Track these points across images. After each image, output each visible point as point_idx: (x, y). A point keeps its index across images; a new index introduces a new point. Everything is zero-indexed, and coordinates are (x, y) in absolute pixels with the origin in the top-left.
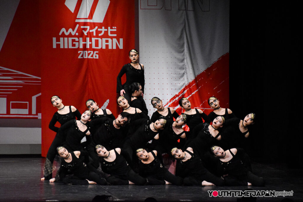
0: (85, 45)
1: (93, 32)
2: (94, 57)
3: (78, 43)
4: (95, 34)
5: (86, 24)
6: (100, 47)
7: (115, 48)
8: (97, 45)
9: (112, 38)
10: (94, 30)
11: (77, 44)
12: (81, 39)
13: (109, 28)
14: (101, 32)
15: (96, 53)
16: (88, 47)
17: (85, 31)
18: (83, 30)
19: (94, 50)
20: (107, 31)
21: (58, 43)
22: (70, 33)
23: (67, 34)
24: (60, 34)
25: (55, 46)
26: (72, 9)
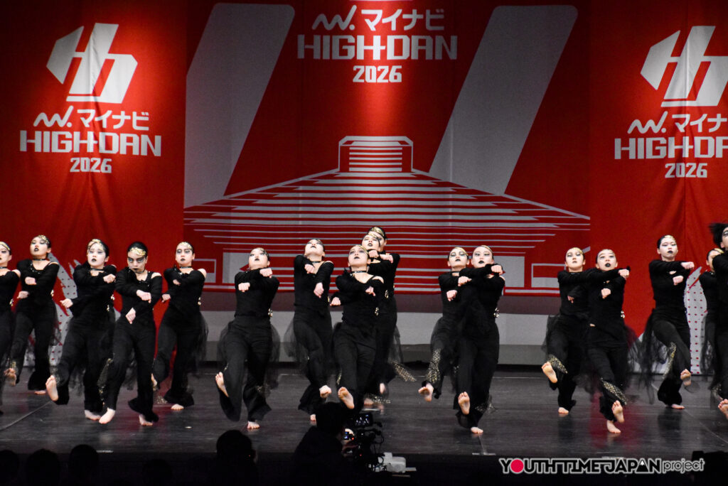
0: (679, 152)
1: (697, 126)
2: (699, 175)
3: (665, 148)
4: (698, 130)
5: (683, 111)
10: (699, 122)
11: (663, 149)
12: (672, 140)
14: (714, 124)
15: (703, 167)
16: (686, 155)
17: (681, 124)
18: (677, 122)
19: (698, 161)
21: (624, 149)
22: (650, 129)
23: (643, 131)
24: (630, 131)
25: (618, 156)
26: (656, 84)
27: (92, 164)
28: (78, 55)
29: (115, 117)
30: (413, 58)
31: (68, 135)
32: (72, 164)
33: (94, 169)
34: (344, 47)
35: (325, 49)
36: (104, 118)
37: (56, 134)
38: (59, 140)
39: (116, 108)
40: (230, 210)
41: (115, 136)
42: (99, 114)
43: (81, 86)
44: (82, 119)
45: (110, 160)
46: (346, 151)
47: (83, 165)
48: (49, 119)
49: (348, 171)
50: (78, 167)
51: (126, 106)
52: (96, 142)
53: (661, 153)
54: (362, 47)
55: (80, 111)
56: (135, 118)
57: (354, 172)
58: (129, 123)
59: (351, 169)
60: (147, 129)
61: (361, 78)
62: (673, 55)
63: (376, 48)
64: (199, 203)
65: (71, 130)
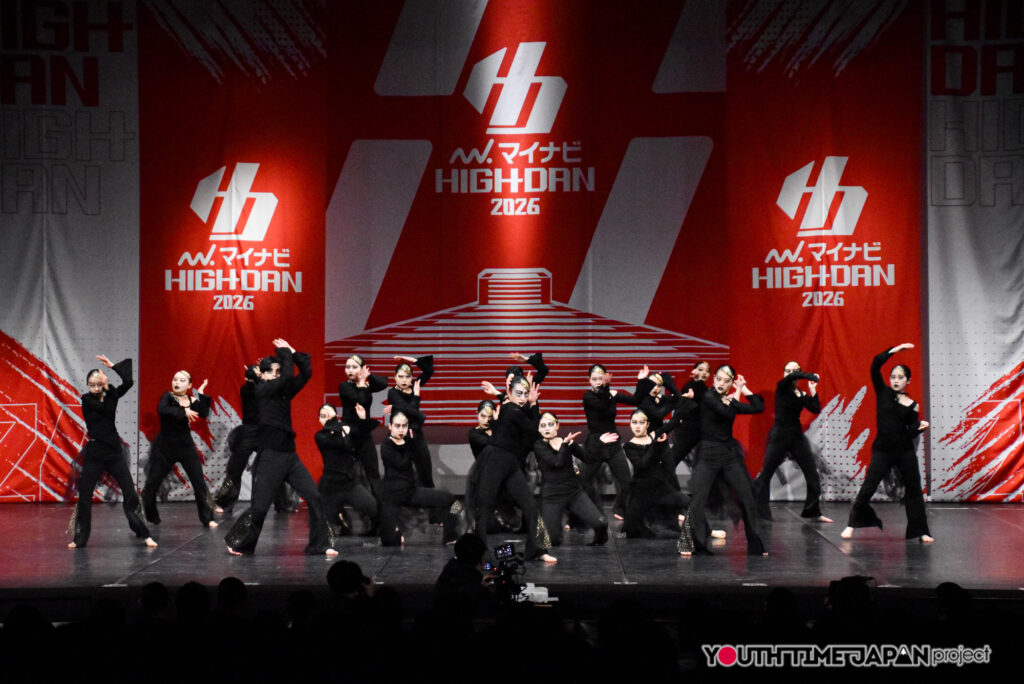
0: (816, 281)
1: (833, 255)
2: (836, 304)
3: (802, 276)
4: (836, 258)
5: (820, 240)
6: (846, 283)
7: (877, 283)
8: (840, 278)
9: (871, 264)
10: (835, 251)
11: (800, 279)
12: (809, 269)
13: (866, 245)
14: (849, 253)
15: (840, 296)
16: (823, 283)
17: (817, 252)
18: (814, 251)
19: (835, 289)
20: (862, 252)
21: (762, 278)
22: (787, 258)
23: (780, 260)
24: (767, 261)
25: (756, 285)
26: (791, 213)
27: (234, 302)
28: (221, 194)
29: (256, 254)
30: (550, 190)
31: (211, 273)
32: (216, 301)
33: (236, 307)
34: (482, 181)
35: (463, 183)
36: (246, 256)
37: (199, 273)
38: (203, 280)
39: (258, 246)
40: (370, 344)
41: (256, 273)
42: (241, 252)
43: (224, 225)
44: (225, 257)
45: (252, 297)
46: (485, 283)
47: (226, 303)
48: (193, 257)
49: (486, 303)
50: (221, 305)
51: (267, 244)
52: (238, 280)
53: (799, 281)
54: (499, 180)
55: (222, 250)
56: (277, 255)
57: (493, 304)
58: (270, 260)
59: (490, 302)
60: (288, 265)
61: (498, 211)
62: (808, 185)
63: (514, 181)
64: (339, 338)
65: (214, 268)
